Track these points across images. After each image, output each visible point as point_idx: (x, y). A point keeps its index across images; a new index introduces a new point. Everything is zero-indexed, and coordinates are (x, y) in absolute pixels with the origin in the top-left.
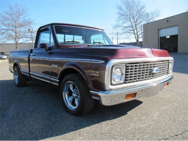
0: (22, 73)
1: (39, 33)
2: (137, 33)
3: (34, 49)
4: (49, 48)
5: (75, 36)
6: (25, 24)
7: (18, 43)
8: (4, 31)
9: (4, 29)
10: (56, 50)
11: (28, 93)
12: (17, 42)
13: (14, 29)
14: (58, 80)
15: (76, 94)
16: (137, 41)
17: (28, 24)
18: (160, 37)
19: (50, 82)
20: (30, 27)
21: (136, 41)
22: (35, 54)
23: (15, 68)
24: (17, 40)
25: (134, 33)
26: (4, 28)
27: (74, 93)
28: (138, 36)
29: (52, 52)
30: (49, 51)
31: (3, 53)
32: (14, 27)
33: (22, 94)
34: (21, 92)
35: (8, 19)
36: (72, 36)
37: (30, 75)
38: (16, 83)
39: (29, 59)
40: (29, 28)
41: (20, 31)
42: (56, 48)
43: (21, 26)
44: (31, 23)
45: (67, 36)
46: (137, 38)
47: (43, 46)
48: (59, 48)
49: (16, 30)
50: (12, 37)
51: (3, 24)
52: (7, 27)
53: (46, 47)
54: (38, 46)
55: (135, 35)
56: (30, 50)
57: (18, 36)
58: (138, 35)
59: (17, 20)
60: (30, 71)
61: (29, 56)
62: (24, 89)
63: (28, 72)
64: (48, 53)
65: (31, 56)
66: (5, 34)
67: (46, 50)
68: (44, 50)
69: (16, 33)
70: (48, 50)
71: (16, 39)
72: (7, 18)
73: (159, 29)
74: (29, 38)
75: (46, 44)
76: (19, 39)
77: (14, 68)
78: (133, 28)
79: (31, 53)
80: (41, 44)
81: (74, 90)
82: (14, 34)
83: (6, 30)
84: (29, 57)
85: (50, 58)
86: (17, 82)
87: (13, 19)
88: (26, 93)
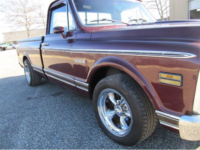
0: (34, 69)
1: (50, 12)
2: (161, 8)
3: (46, 37)
4: (68, 33)
5: (100, 14)
6: (35, 8)
7: (30, 30)
8: (13, 18)
9: (13, 16)
10: (80, 36)
11: (44, 96)
12: (28, 29)
13: (24, 14)
14: (88, 85)
15: (121, 109)
16: (162, 17)
17: (38, 7)
18: (191, 11)
19: (74, 86)
20: (41, 11)
21: (160, 18)
22: (48, 44)
23: (25, 62)
24: (28, 27)
25: (158, 9)
26: (13, 14)
27: (118, 108)
28: (162, 12)
29: (73, 40)
30: (69, 38)
31: (16, 41)
32: (23, 12)
33: (36, 98)
34: (36, 96)
35: (16, 4)
36: (96, 14)
37: (44, 73)
38: (29, 82)
39: (41, 51)
40: (39, 12)
41: (30, 16)
42: (78, 33)
43: (31, 10)
44: (41, 6)
45: (89, 14)
46: (161, 14)
47: (59, 30)
48: (84, 33)
49: (26, 15)
50: (23, 24)
51: (11, 9)
52: (17, 12)
53: (63, 31)
54: (52, 31)
55: (159, 11)
56: (41, 39)
57: (28, 22)
58: (163, 10)
59: (26, 4)
60: (43, 67)
61: (41, 46)
62: (39, 89)
63: (41, 68)
64: (67, 40)
65: (42, 46)
66: (14, 20)
67: (64, 37)
68: (60, 37)
69: (26, 19)
70: (67, 36)
71: (27, 25)
72: (14, 2)
73: (189, 1)
74: (40, 23)
75: (62, 28)
76: (30, 25)
77: (23, 63)
78: (156, 2)
79: (42, 42)
80: (56, 28)
81: (116, 101)
82: (24, 20)
83: (15, 17)
84: (40, 48)
85: (72, 50)
86: (30, 80)
87: (22, 3)
88: (41, 96)
